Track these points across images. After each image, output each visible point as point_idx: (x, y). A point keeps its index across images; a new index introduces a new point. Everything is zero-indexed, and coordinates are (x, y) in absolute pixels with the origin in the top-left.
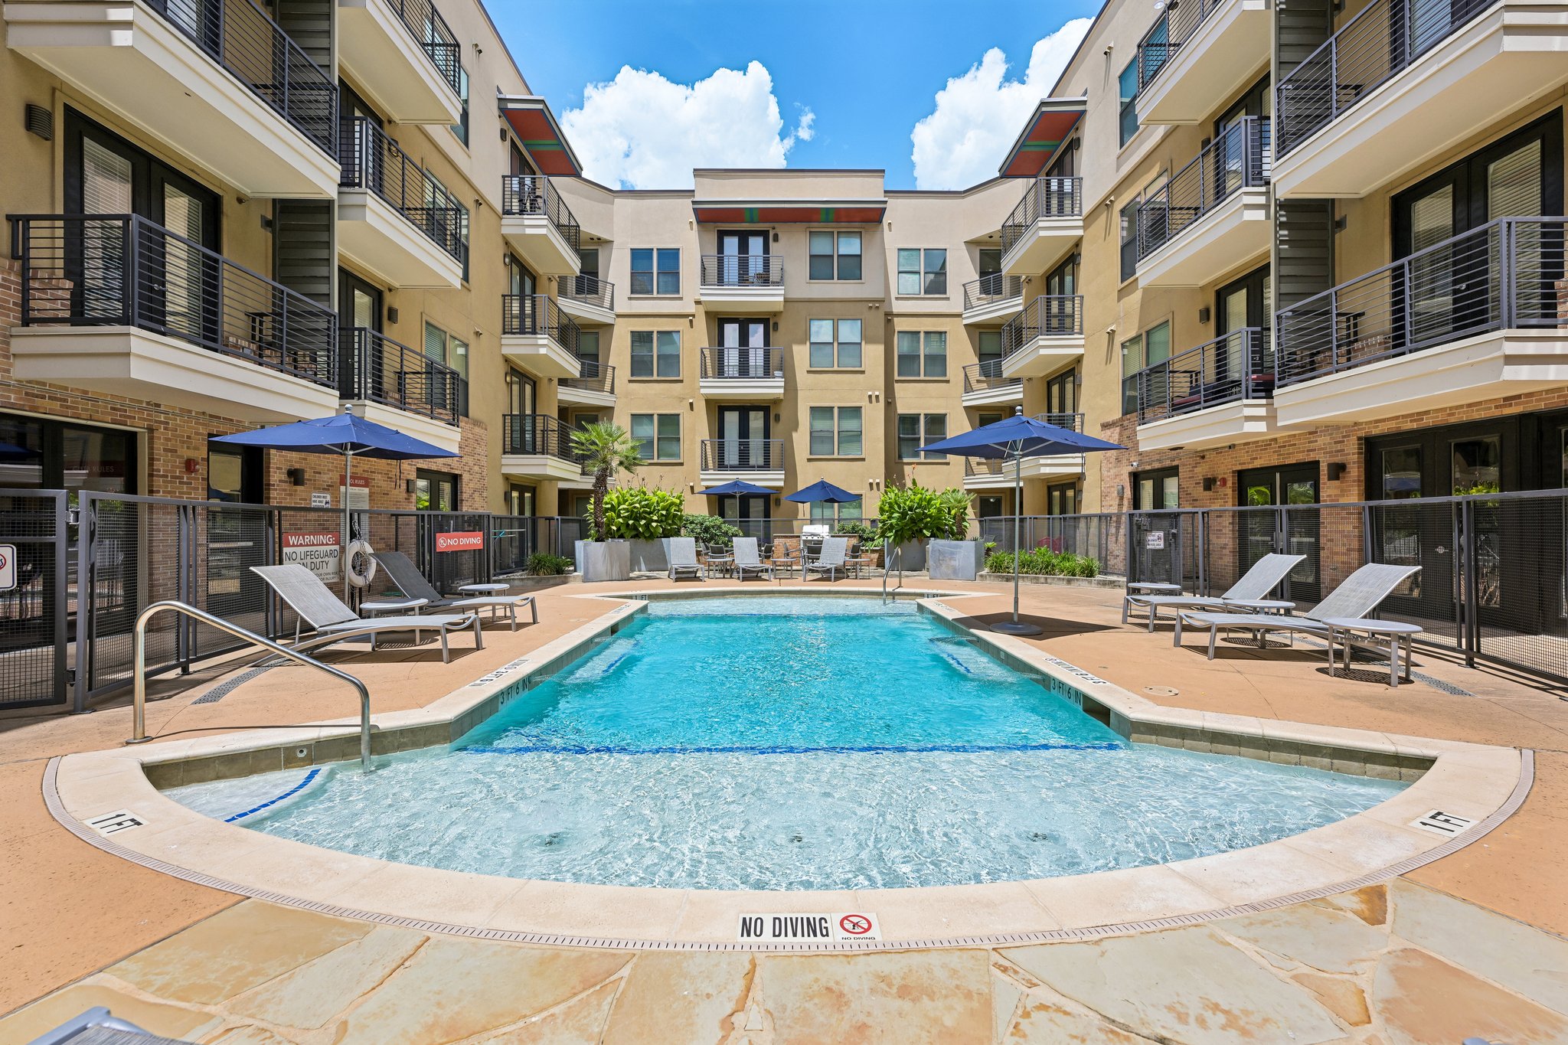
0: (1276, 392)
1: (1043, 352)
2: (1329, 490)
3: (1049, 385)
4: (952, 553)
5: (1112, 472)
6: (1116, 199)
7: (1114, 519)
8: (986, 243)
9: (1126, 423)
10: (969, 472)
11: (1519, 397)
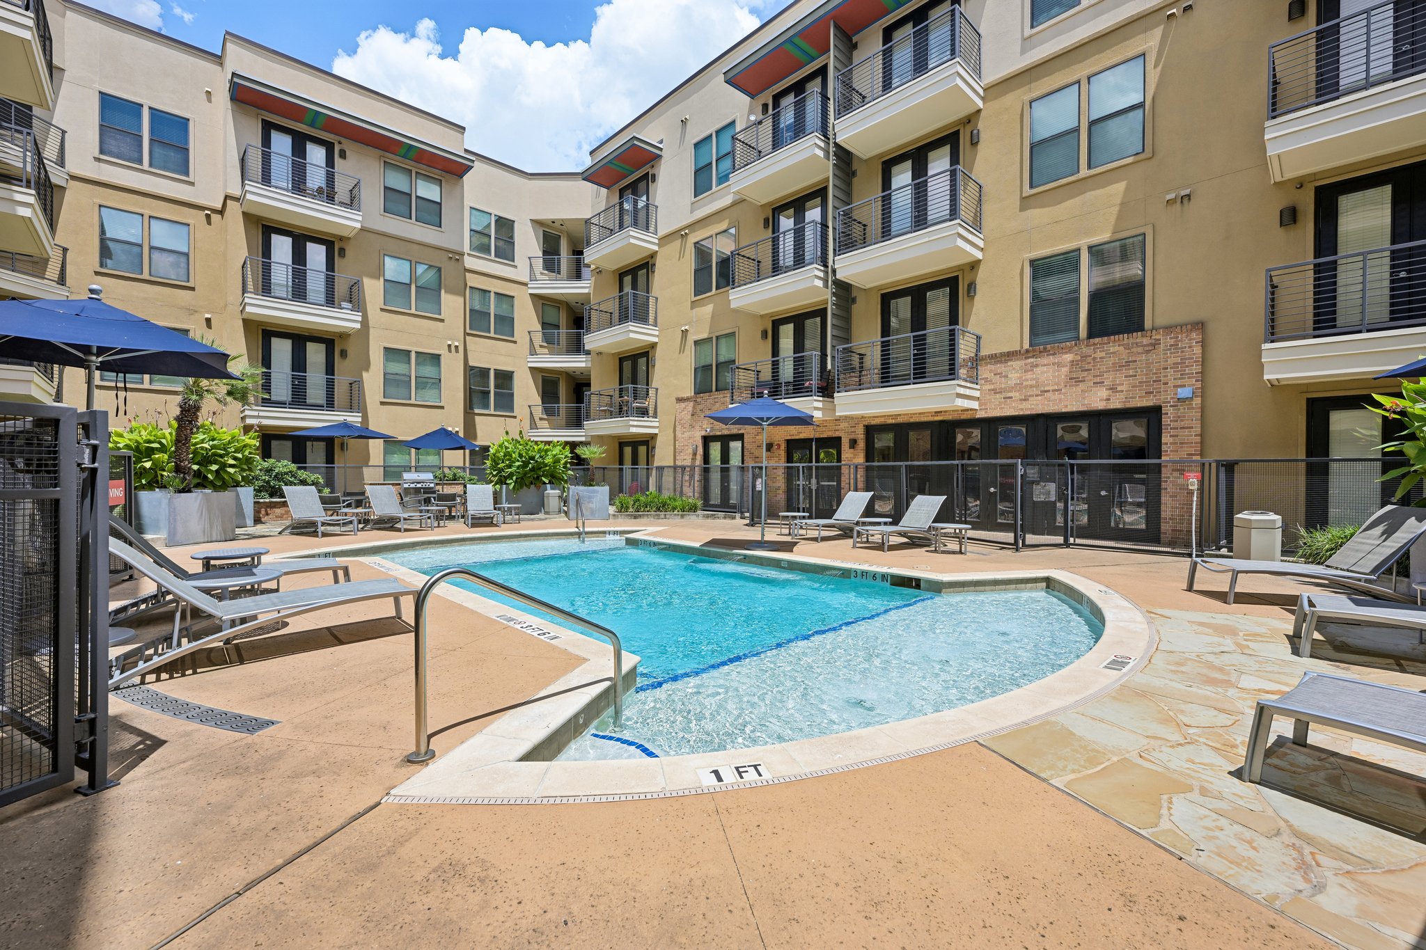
0: (836, 395)
1: (632, 335)
2: (847, 453)
3: (621, 360)
4: (590, 497)
5: (687, 435)
6: (690, 232)
7: (688, 469)
8: (548, 226)
9: (699, 400)
10: (533, 426)
11: (941, 412)
